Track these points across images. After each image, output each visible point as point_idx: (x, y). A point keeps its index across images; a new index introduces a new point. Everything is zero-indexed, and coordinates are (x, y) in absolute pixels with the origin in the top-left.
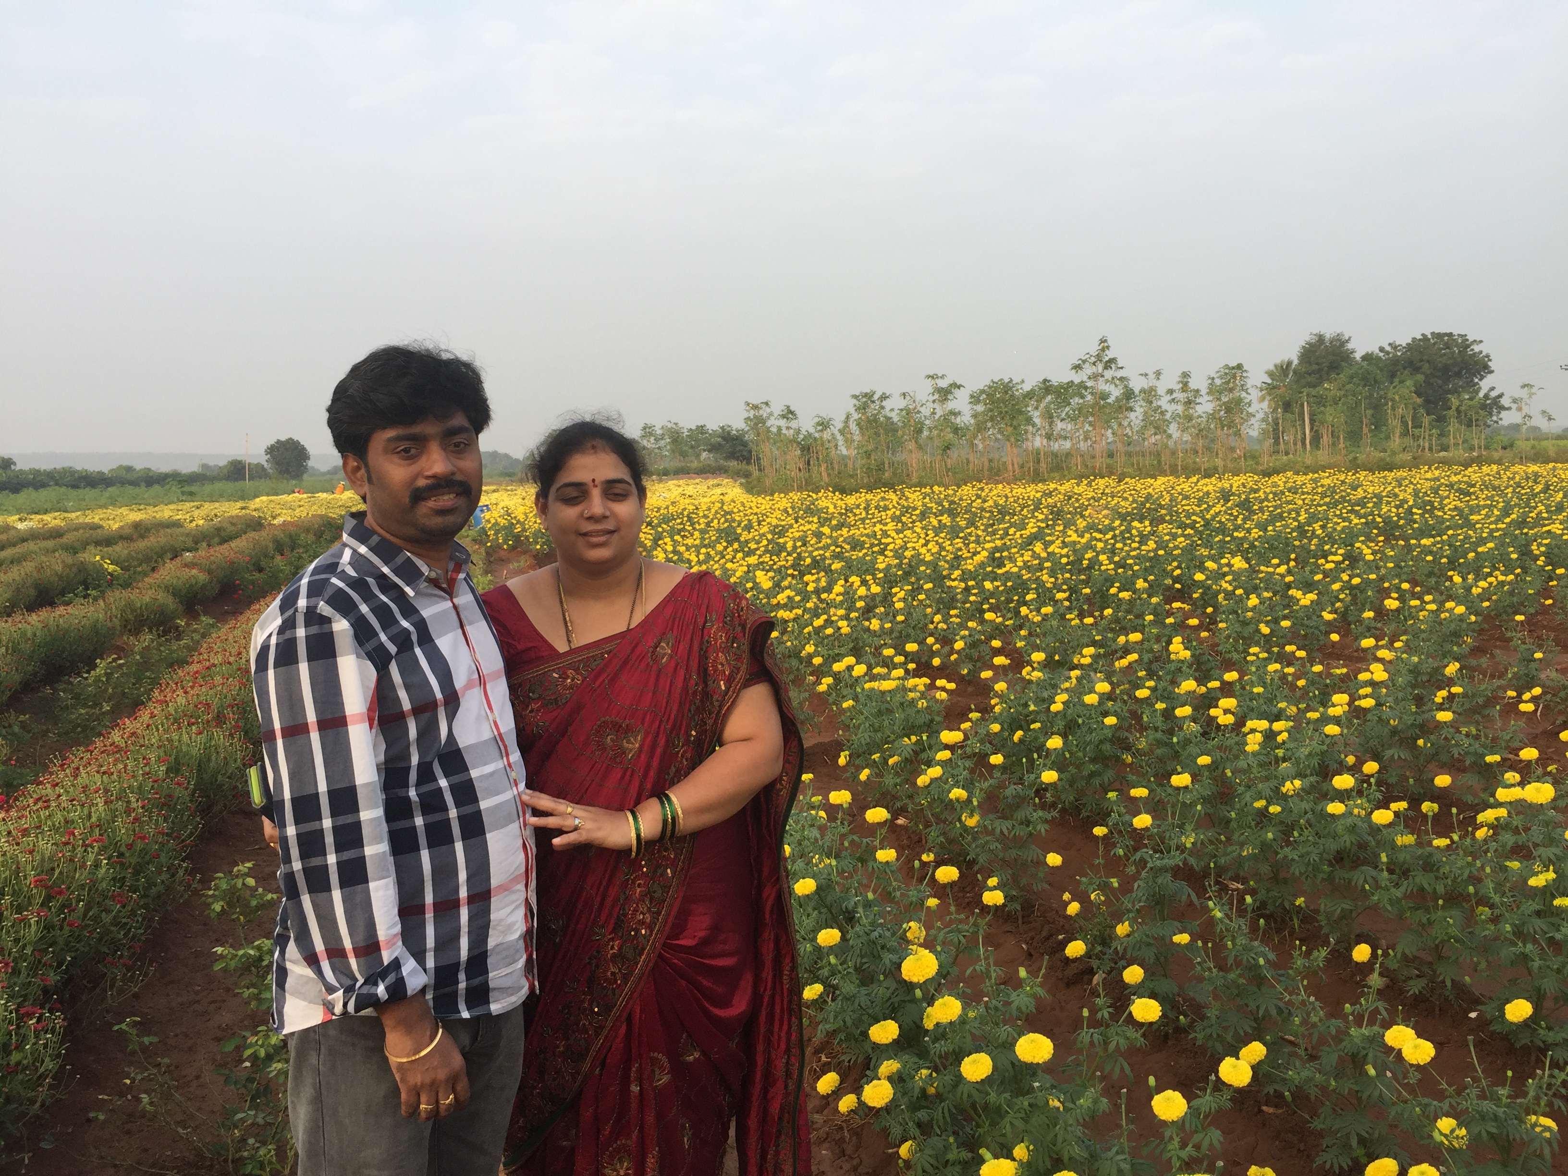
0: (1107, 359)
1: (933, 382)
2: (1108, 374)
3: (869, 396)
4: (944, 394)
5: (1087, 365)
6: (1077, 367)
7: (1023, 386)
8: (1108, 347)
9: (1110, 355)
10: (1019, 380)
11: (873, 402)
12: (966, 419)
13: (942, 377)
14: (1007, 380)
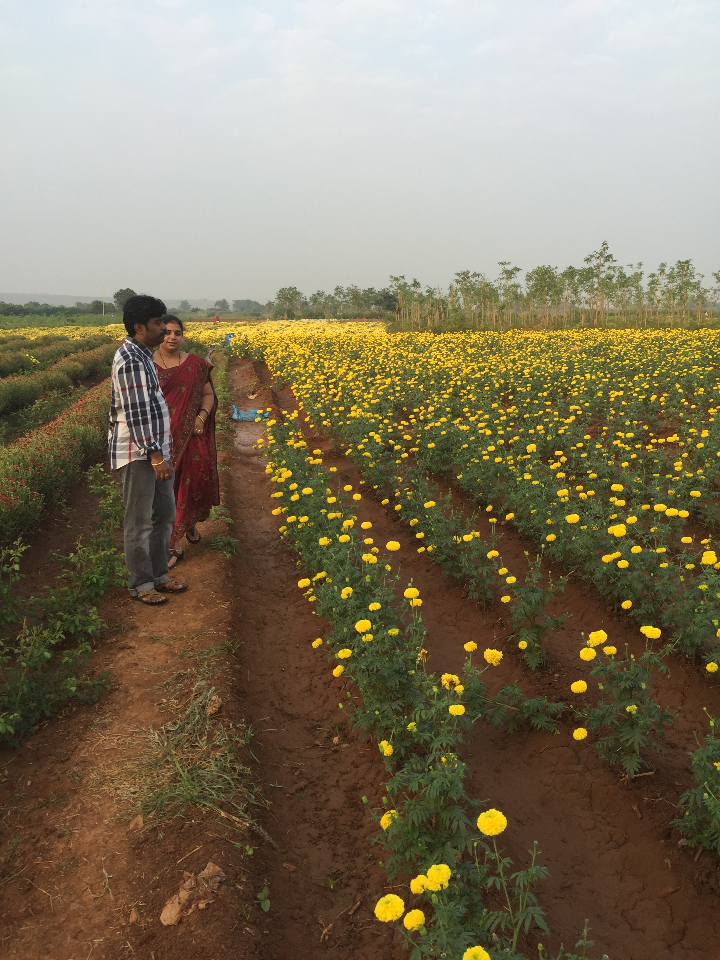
0: (607, 255)
2: (607, 264)
3: (466, 274)
4: (510, 274)
5: (594, 259)
6: (588, 260)
7: (557, 270)
8: (607, 248)
9: (609, 252)
10: (555, 267)
11: (468, 278)
12: (523, 290)
13: (508, 263)
14: (547, 267)
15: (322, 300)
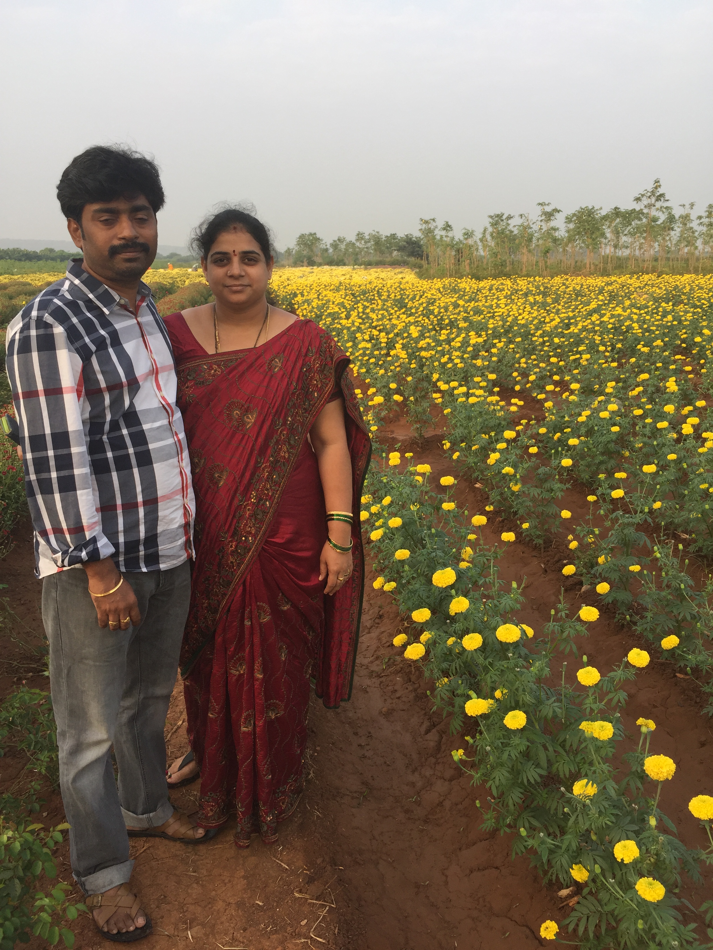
0: (658, 194)
1: (542, 208)
2: (658, 204)
3: (500, 216)
4: (549, 216)
5: (644, 198)
6: (638, 199)
7: (601, 211)
8: (660, 186)
9: (661, 191)
10: (598, 208)
11: (502, 220)
12: (562, 233)
13: (548, 204)
14: (590, 207)
15: (343, 247)
